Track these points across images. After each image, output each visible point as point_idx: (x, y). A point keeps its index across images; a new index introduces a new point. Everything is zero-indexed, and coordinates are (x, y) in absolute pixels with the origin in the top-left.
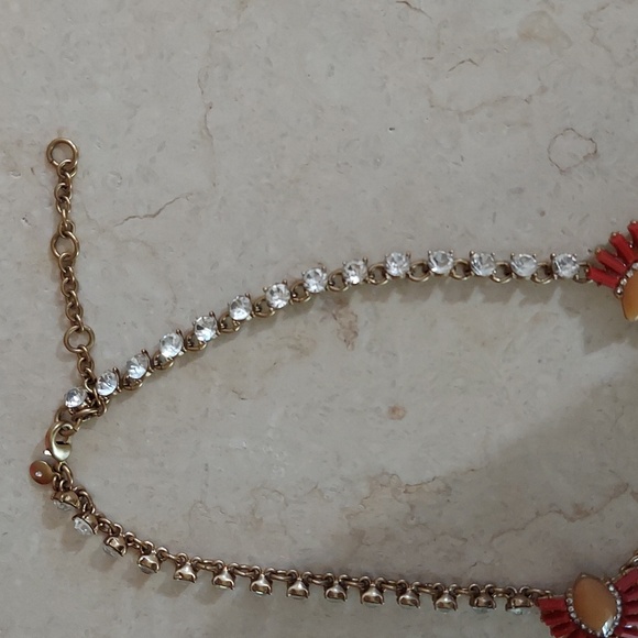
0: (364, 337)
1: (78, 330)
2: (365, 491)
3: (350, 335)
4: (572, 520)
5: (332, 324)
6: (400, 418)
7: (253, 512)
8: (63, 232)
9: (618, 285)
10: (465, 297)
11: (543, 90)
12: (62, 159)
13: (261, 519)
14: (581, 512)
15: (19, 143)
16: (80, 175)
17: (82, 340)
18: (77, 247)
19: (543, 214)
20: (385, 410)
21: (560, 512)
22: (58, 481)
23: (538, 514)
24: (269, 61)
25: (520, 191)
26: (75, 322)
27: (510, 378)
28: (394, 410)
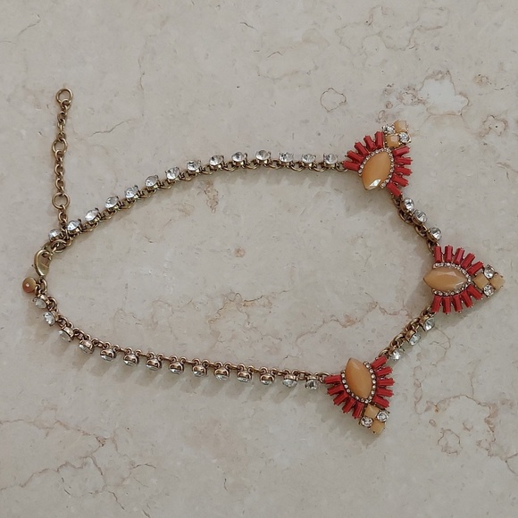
0: (222, 204)
1: (60, 195)
2: (220, 305)
3: (214, 204)
4: (345, 326)
5: (204, 196)
6: (241, 256)
7: (152, 317)
8: (60, 139)
9: (359, 168)
10: (278, 182)
11: (316, 68)
12: (63, 99)
13: (157, 323)
14: (350, 321)
15: (43, 91)
16: (72, 108)
17: (62, 202)
18: (66, 148)
19: (319, 134)
20: (233, 251)
21: (337, 321)
22: (38, 289)
23: (324, 322)
24: (175, 51)
25: (307, 121)
26: (60, 190)
27: (305, 232)
28: (238, 251)
